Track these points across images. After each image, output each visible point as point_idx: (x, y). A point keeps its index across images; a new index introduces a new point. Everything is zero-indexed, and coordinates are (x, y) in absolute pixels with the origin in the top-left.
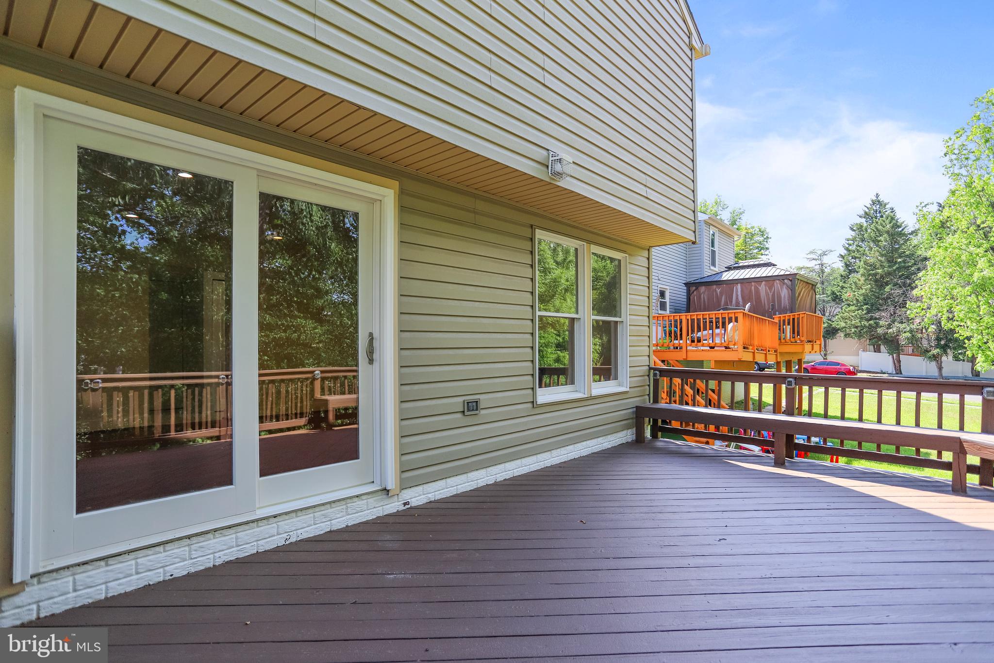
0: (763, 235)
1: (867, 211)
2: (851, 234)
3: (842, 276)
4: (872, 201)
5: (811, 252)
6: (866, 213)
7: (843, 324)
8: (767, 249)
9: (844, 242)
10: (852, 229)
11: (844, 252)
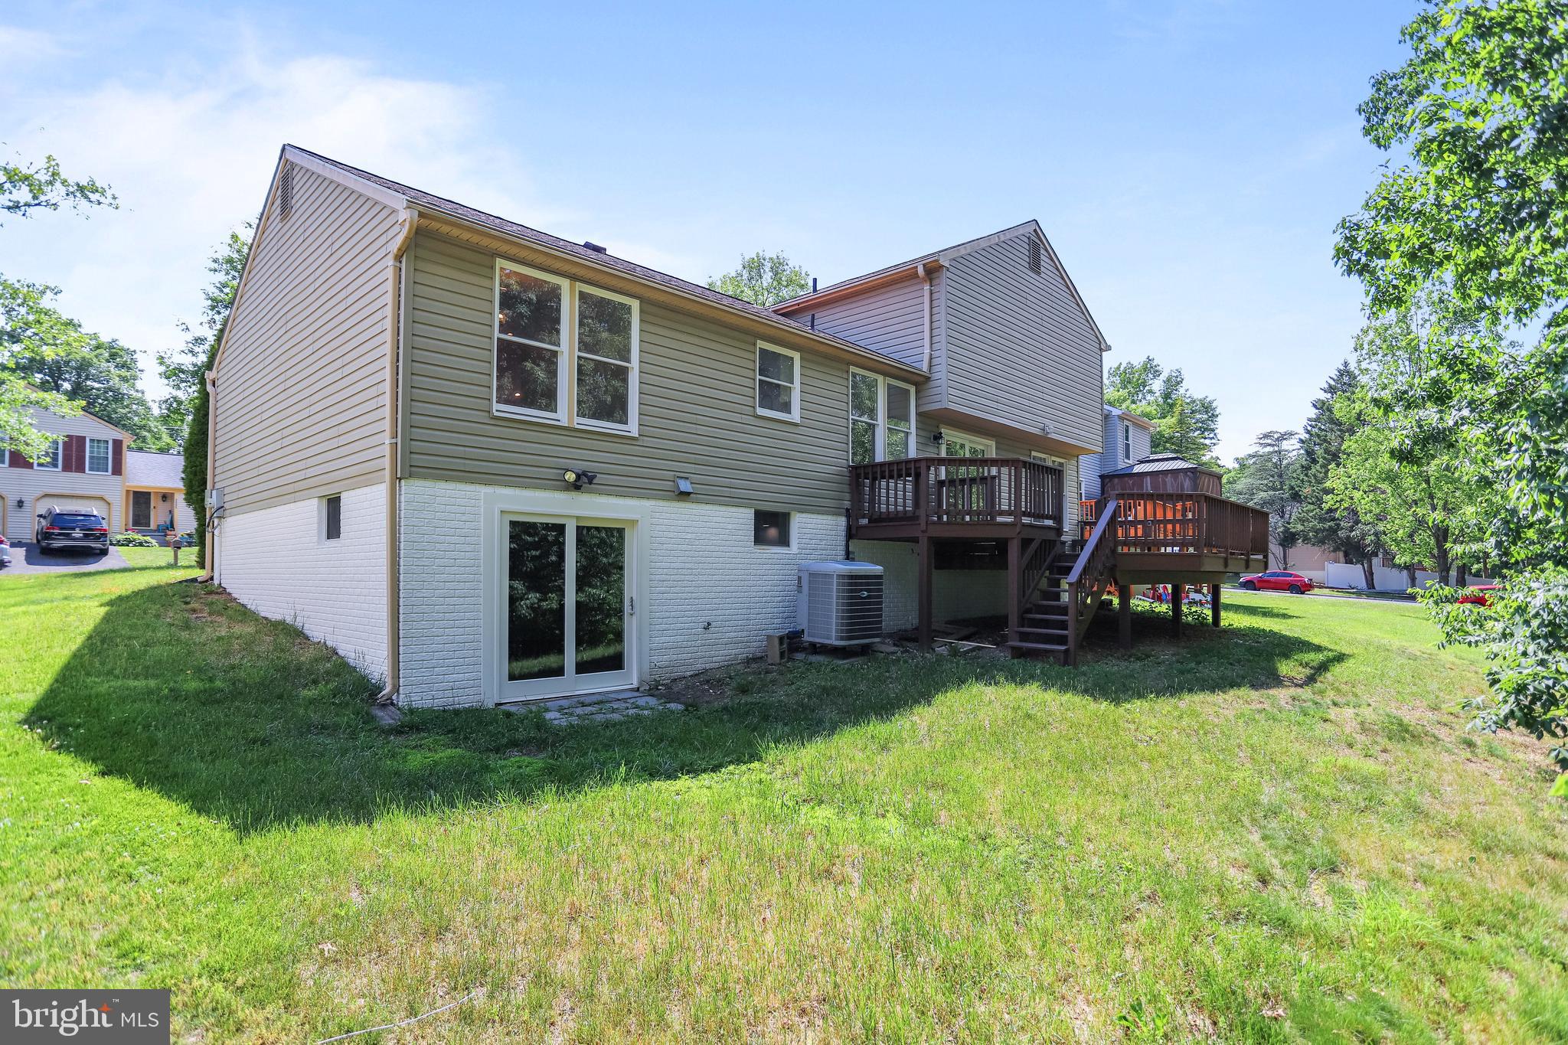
0: (1207, 412)
1: (1333, 383)
2: (1313, 413)
3: (1303, 467)
4: (1339, 371)
5: (1266, 436)
6: (1330, 386)
7: (1300, 527)
8: (1213, 430)
9: (1305, 422)
10: (1314, 406)
11: (1304, 436)
